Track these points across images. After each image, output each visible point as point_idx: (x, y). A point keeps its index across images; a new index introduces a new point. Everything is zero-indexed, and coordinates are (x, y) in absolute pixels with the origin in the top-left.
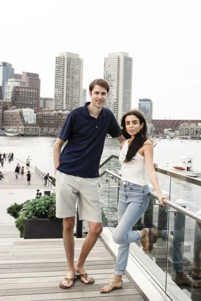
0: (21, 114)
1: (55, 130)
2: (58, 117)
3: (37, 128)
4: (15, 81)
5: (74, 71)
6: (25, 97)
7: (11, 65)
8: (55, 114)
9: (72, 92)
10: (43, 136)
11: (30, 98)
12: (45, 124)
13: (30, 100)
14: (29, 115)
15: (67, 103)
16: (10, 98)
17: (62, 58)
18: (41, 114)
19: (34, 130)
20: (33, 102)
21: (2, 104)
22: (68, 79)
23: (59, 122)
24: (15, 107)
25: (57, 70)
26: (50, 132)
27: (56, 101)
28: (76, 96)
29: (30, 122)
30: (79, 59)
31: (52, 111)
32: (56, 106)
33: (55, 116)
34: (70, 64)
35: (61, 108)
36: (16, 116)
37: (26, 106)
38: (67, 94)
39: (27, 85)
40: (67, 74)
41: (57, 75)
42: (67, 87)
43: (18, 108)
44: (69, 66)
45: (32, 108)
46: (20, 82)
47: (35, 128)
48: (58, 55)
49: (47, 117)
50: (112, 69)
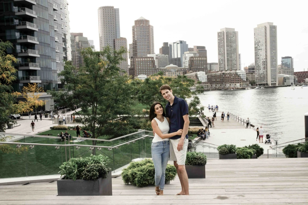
0: (196, 76)
1: (221, 85)
2: (222, 76)
3: (208, 85)
4: (189, 53)
5: (232, 41)
6: (198, 64)
7: (186, 42)
8: (220, 74)
9: (231, 57)
10: (213, 90)
11: (202, 64)
12: (213, 82)
13: (202, 66)
14: (202, 76)
15: (228, 65)
16: (188, 66)
17: (222, 33)
18: (210, 75)
19: (206, 87)
20: (203, 67)
21: (183, 70)
22: (228, 48)
23: (224, 79)
24: (192, 71)
25: (219, 42)
26: (218, 87)
27: (220, 64)
28: (234, 59)
29: (203, 81)
30: (235, 32)
31: (218, 72)
32: (220, 68)
33: (220, 76)
34: (229, 37)
35: (224, 69)
36: (193, 78)
37: (199, 70)
38: (227, 59)
39: (198, 55)
40: (227, 44)
41: (219, 46)
42: (227, 53)
43: (194, 72)
44: (228, 38)
45: (203, 71)
46: (193, 53)
47: (207, 85)
48: (219, 31)
49: (214, 76)
50: (261, 36)
